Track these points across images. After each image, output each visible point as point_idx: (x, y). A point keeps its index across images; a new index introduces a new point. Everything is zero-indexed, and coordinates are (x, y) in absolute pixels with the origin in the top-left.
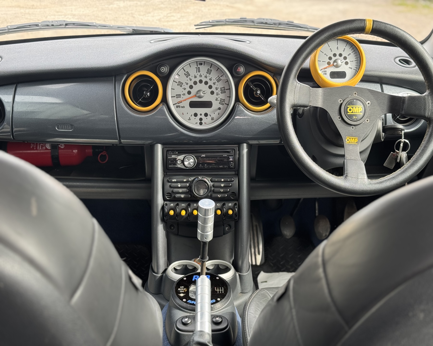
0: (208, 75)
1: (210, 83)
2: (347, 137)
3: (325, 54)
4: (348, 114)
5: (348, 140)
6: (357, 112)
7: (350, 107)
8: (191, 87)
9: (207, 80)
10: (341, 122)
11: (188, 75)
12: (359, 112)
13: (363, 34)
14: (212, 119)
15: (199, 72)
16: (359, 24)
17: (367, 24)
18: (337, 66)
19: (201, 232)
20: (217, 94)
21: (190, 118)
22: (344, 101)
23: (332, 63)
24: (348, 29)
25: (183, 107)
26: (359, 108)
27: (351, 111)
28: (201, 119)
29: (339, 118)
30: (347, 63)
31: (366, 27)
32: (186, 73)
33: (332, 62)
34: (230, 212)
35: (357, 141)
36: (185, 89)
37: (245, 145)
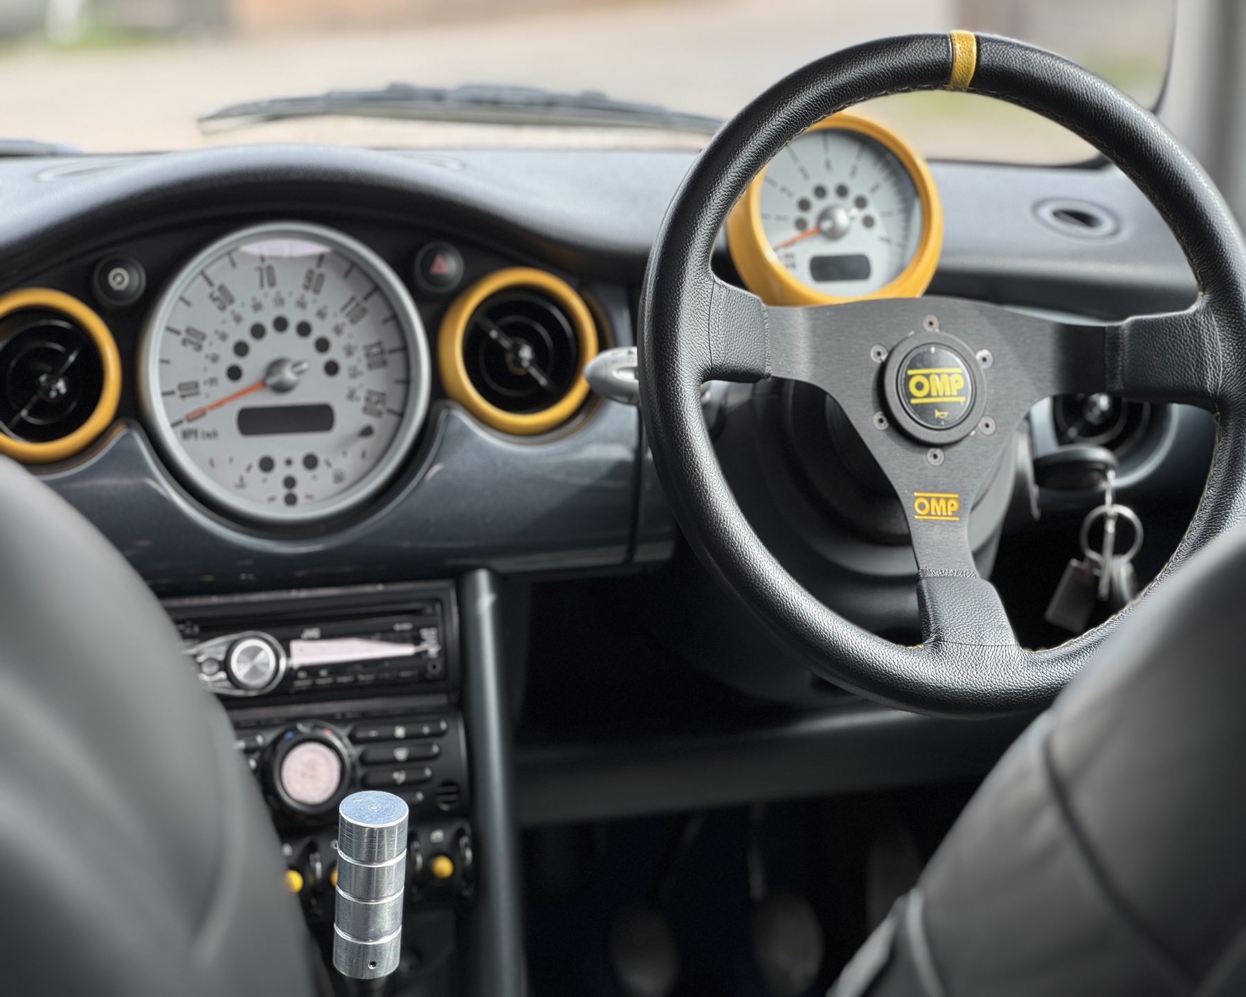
0: (309, 296)
1: (320, 329)
2: (916, 494)
3: (784, 190)
4: (913, 401)
5: (922, 507)
6: (948, 393)
7: (917, 375)
8: (241, 349)
9: (309, 316)
10: (888, 435)
11: (223, 298)
12: (955, 393)
13: (944, 89)
14: (338, 478)
15: (272, 284)
16: (925, 51)
17: (958, 52)
18: (834, 235)
19: (353, 936)
20: (354, 374)
21: (242, 479)
22: (890, 353)
23: (812, 224)
24: (889, 70)
25: (212, 435)
26: (954, 378)
27: (924, 392)
28: (290, 482)
29: (881, 421)
30: (868, 222)
31: (955, 64)
32: (217, 294)
33: (811, 217)
34: (444, 866)
35: (955, 508)
36: (215, 359)
37: (483, 579)
